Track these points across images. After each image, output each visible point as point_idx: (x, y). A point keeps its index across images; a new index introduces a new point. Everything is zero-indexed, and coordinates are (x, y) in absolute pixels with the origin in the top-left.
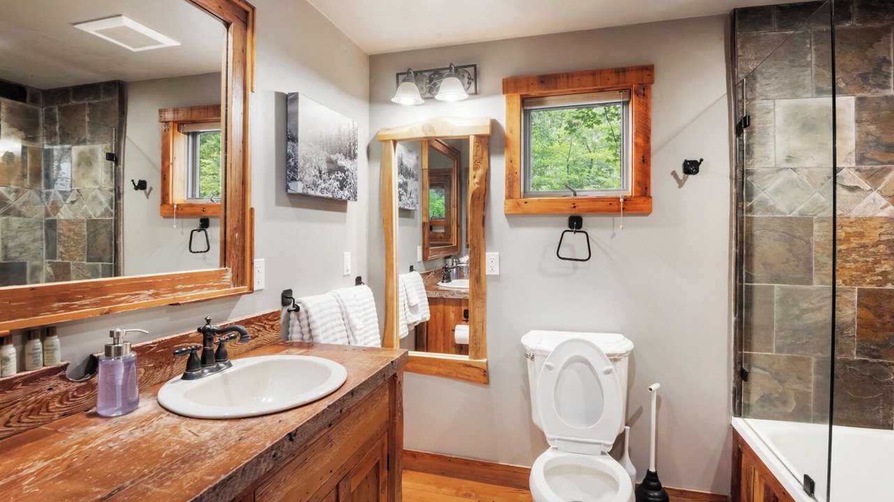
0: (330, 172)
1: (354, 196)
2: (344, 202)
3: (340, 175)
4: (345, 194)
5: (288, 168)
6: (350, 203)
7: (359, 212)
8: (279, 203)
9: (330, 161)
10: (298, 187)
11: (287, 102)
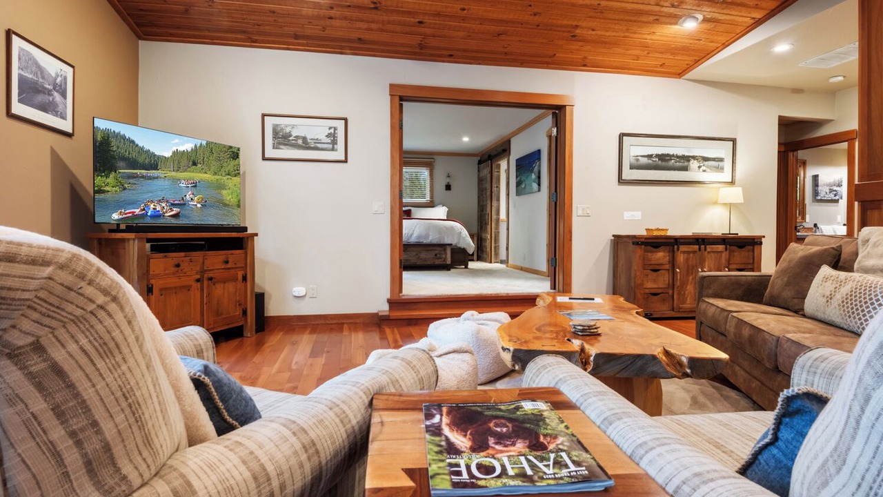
0: (830, 192)
1: (841, 198)
2: (838, 200)
3: (834, 193)
4: (837, 198)
5: (816, 193)
6: (840, 200)
7: (843, 203)
8: (813, 202)
9: (830, 189)
10: (819, 198)
11: (815, 178)
